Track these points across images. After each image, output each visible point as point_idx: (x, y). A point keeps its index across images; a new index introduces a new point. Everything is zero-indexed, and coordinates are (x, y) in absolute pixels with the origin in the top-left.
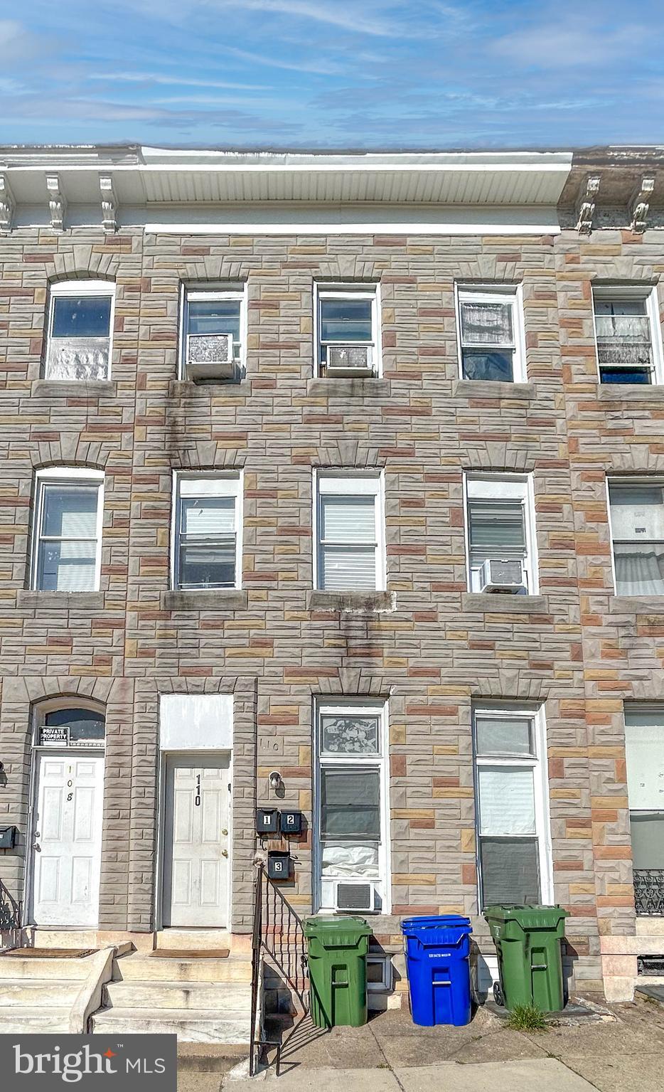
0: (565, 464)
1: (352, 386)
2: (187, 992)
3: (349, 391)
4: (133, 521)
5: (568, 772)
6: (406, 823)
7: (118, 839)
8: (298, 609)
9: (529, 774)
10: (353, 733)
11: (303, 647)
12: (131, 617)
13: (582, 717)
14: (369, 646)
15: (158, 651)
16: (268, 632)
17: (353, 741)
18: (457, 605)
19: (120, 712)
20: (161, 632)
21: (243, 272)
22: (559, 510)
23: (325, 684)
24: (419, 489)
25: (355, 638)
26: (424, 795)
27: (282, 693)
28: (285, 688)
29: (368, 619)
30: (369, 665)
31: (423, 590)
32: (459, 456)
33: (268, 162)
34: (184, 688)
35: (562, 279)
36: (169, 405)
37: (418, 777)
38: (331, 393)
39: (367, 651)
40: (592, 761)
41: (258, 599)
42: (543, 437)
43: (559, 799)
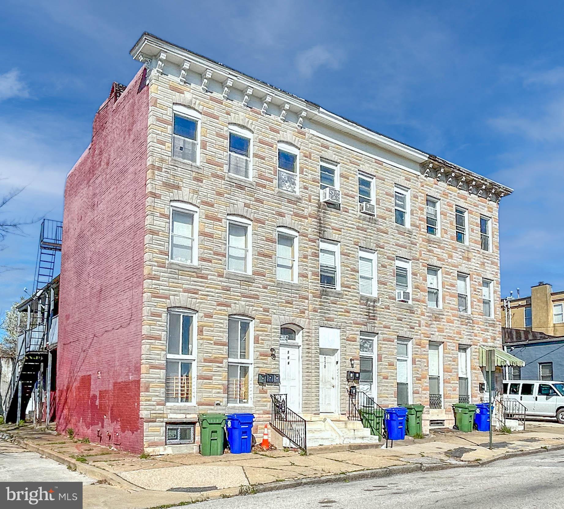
0: (418, 260)
1: (370, 218)
2: (354, 430)
3: (369, 220)
4: (309, 257)
5: (417, 363)
6: (382, 377)
7: (309, 380)
8: (356, 300)
9: (405, 362)
10: (366, 345)
11: (358, 314)
12: (310, 296)
13: (420, 345)
14: (374, 316)
15: (319, 310)
16: (349, 308)
17: (366, 348)
18: (394, 305)
19: (308, 332)
20: (320, 303)
21: (339, 161)
22: (417, 276)
23: (363, 328)
24: (386, 262)
25: (371, 313)
26: (386, 369)
27: (353, 330)
28: (353, 328)
29: (374, 306)
30: (374, 323)
31: (387, 298)
32: (395, 251)
33: (355, 127)
34: (327, 326)
35: (420, 192)
36: (319, 211)
37: (385, 362)
38: (364, 220)
39: (374, 318)
40: (422, 360)
41: (346, 295)
42: (414, 249)
43: (415, 371)
